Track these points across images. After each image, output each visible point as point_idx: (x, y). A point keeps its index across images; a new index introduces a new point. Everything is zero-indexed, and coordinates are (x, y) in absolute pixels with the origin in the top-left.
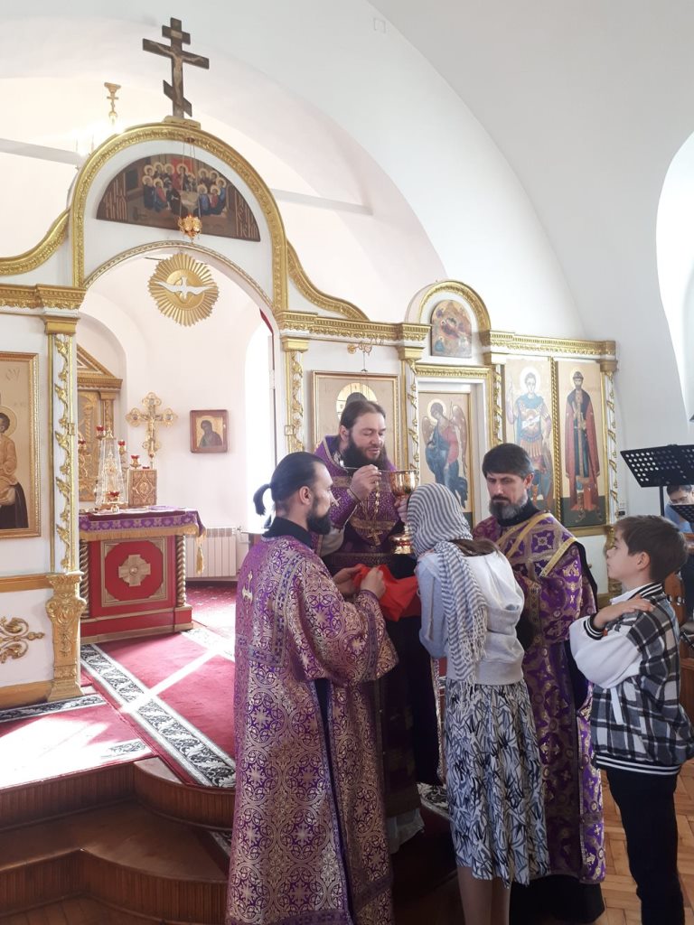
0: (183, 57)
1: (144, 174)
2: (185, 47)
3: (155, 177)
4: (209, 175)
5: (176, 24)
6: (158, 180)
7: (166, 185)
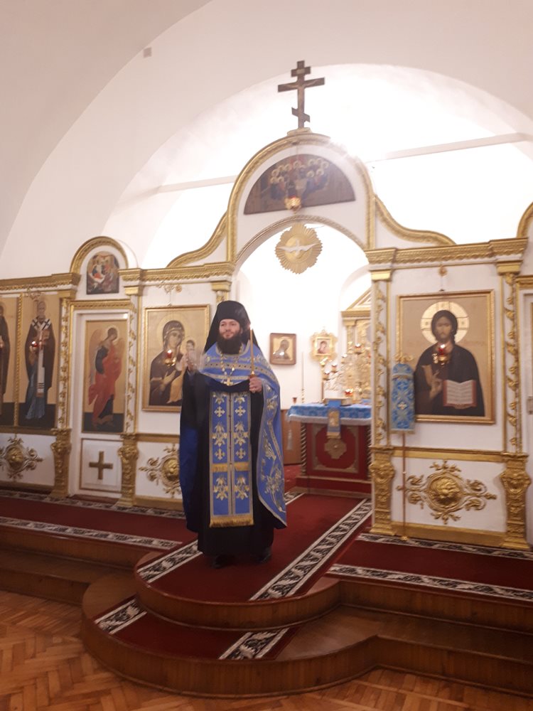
0: (304, 85)
1: (272, 177)
2: (307, 78)
3: (278, 177)
4: (316, 163)
5: (301, 64)
6: (280, 178)
7: (286, 180)
